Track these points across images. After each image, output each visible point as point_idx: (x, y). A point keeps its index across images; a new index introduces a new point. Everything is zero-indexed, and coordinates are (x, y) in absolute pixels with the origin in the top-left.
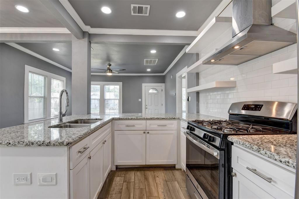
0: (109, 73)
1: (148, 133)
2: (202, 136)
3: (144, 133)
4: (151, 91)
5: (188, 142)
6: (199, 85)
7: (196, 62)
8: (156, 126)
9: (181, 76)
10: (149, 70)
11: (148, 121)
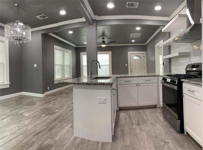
0: (104, 45)
1: (139, 85)
2: (169, 82)
3: (137, 85)
4: (135, 58)
5: (163, 86)
6: (170, 54)
7: (169, 39)
8: (144, 81)
9: (159, 46)
10: (133, 41)
11: (139, 78)
